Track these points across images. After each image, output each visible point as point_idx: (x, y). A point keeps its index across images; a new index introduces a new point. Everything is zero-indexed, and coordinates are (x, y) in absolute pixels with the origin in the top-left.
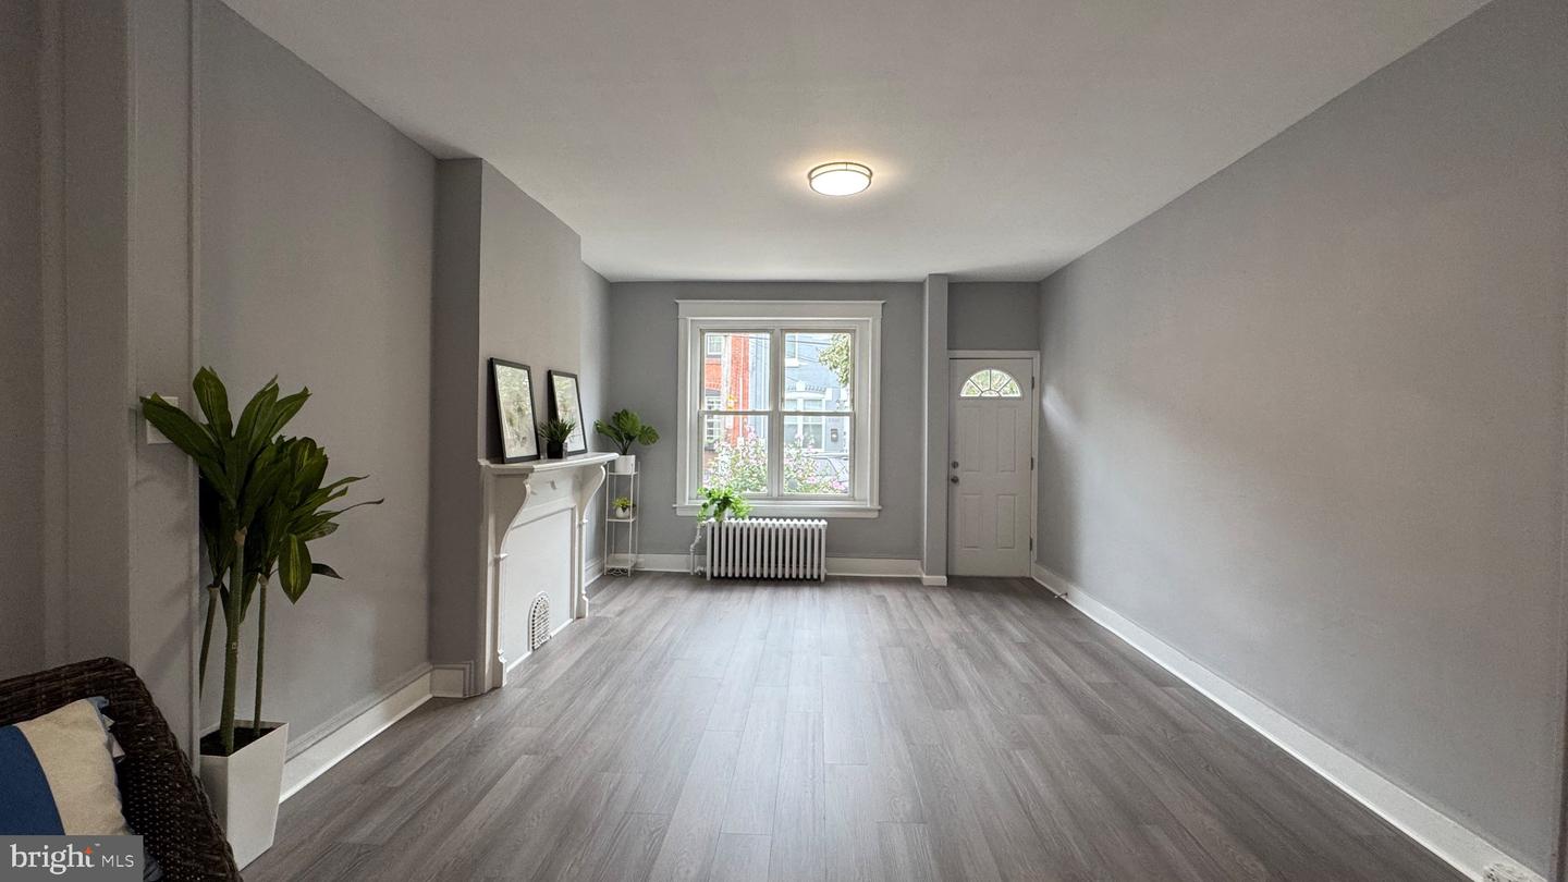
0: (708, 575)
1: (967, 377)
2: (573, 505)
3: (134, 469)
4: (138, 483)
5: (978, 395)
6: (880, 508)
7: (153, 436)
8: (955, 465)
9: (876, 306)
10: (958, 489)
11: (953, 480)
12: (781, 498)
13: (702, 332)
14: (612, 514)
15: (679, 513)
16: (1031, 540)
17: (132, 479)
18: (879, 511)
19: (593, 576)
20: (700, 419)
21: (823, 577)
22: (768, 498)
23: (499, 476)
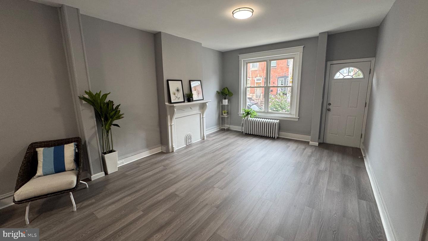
0: (244, 132)
1: (338, 70)
2: (200, 113)
3: (81, 108)
4: (82, 110)
5: (342, 78)
6: (299, 118)
7: (84, 102)
8: (330, 104)
9: (301, 48)
10: (330, 114)
11: (328, 110)
12: (268, 113)
13: (247, 63)
14: (222, 115)
15: (239, 115)
16: (362, 134)
17: (81, 109)
18: (298, 119)
19: (217, 129)
20: (246, 89)
21: (276, 137)
22: (264, 112)
23: (170, 107)
